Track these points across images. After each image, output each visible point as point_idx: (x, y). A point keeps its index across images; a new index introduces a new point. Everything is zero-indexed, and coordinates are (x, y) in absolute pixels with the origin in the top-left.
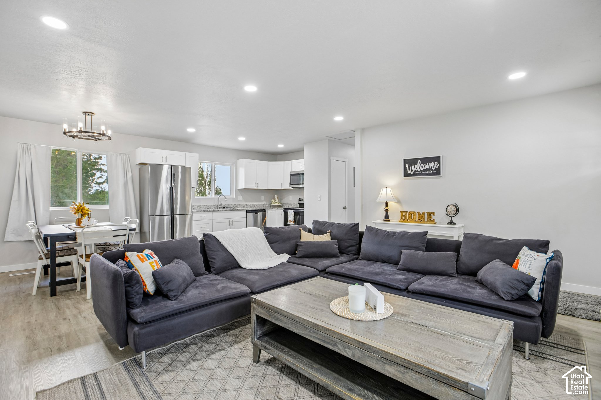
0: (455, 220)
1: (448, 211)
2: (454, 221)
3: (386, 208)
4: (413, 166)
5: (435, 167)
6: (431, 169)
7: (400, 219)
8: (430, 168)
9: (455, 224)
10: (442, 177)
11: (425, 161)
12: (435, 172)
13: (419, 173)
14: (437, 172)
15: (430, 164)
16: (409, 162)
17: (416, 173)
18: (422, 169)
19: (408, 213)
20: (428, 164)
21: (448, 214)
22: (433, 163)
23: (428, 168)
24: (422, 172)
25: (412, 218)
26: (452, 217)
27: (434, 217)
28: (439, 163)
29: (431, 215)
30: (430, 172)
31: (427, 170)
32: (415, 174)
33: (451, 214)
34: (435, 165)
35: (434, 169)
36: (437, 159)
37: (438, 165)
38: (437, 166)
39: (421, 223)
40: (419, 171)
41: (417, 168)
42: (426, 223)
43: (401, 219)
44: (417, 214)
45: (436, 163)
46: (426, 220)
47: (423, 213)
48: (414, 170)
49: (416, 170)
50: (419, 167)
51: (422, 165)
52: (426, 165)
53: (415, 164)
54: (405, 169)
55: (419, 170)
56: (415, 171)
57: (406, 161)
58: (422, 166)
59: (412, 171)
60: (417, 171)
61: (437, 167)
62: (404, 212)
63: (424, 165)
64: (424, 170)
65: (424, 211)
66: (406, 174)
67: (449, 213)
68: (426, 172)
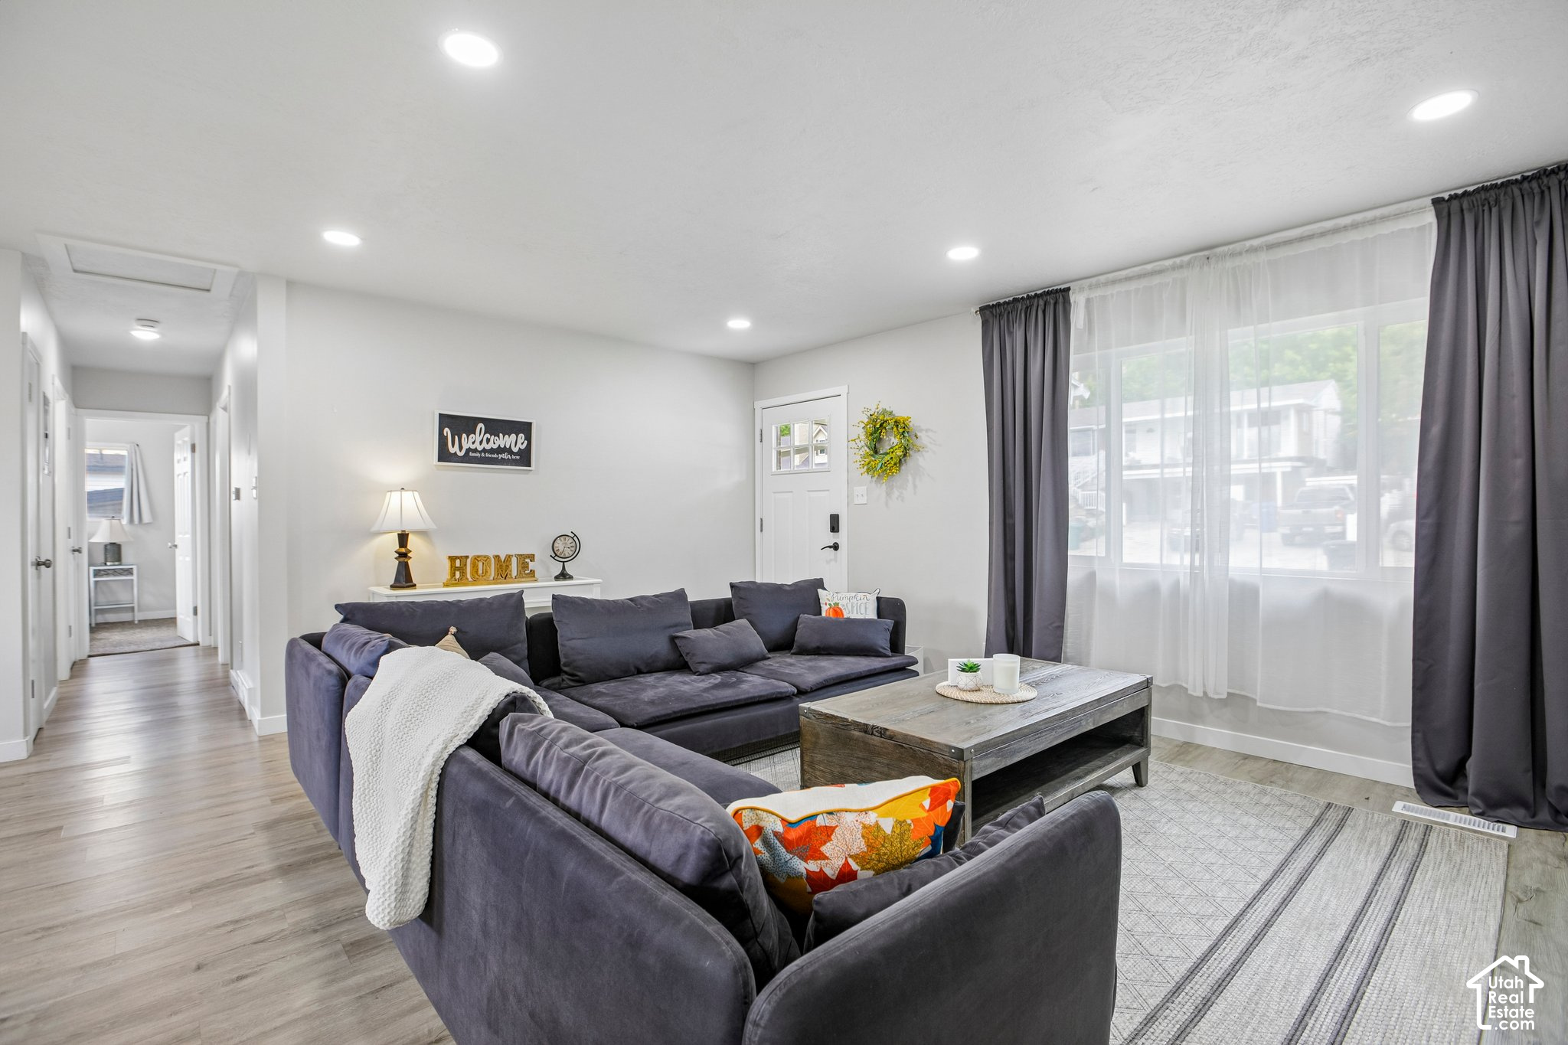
0: (570, 569)
1: (555, 549)
2: (569, 571)
3: (403, 550)
4: (464, 436)
5: (519, 445)
6: (510, 451)
7: (449, 577)
8: (508, 447)
9: (571, 578)
10: (531, 472)
11: (495, 427)
12: (518, 457)
13: (478, 455)
14: (524, 458)
15: (507, 436)
16: (456, 424)
17: (471, 454)
18: (488, 447)
19: (469, 560)
20: (501, 435)
21: (556, 555)
22: (513, 436)
23: (502, 446)
24: (487, 455)
25: (480, 572)
26: (564, 562)
27: (531, 565)
28: (528, 438)
29: (525, 560)
30: (506, 456)
31: (500, 450)
32: (468, 458)
33: (565, 555)
34: (520, 441)
35: (515, 450)
36: (525, 428)
37: (526, 442)
38: (522, 444)
39: (507, 583)
40: (480, 452)
41: (473, 443)
42: (514, 583)
43: (452, 578)
44: (493, 560)
45: (521, 435)
46: (514, 573)
47: (509, 557)
48: (465, 446)
49: (473, 447)
50: (478, 439)
51: (488, 435)
52: (496, 438)
53: (471, 431)
54: (442, 441)
55: (480, 448)
56: (469, 450)
57: (445, 420)
58: (488, 441)
59: (461, 448)
60: (475, 450)
61: (523, 447)
62: (457, 558)
63: (493, 436)
64: (492, 451)
65: (510, 553)
66: (444, 455)
67: (558, 554)
68: (496, 456)
